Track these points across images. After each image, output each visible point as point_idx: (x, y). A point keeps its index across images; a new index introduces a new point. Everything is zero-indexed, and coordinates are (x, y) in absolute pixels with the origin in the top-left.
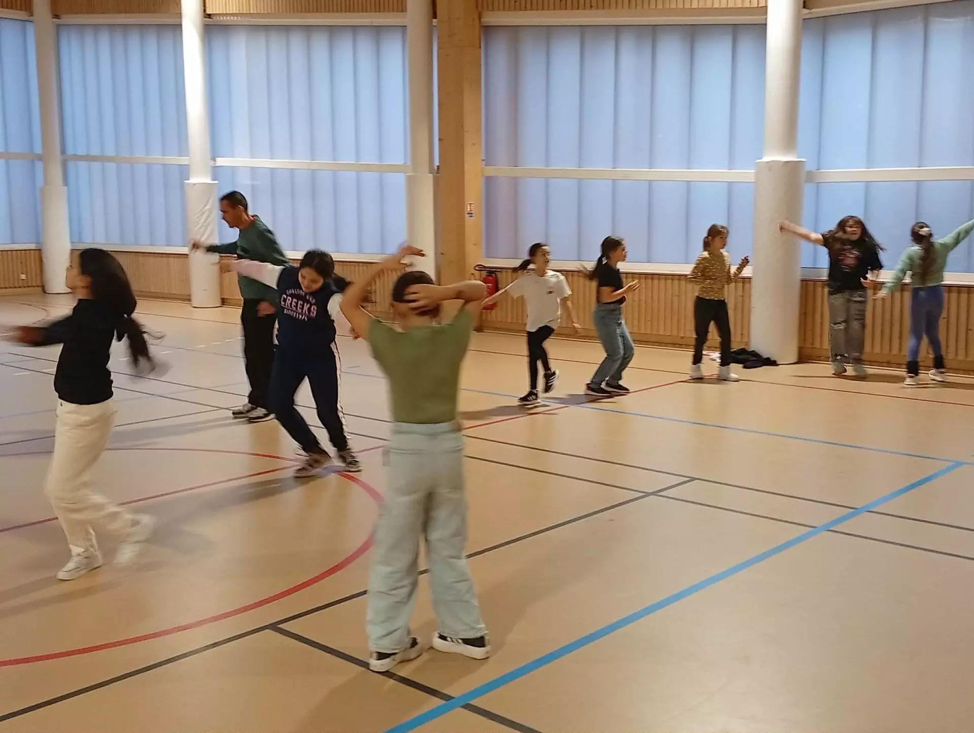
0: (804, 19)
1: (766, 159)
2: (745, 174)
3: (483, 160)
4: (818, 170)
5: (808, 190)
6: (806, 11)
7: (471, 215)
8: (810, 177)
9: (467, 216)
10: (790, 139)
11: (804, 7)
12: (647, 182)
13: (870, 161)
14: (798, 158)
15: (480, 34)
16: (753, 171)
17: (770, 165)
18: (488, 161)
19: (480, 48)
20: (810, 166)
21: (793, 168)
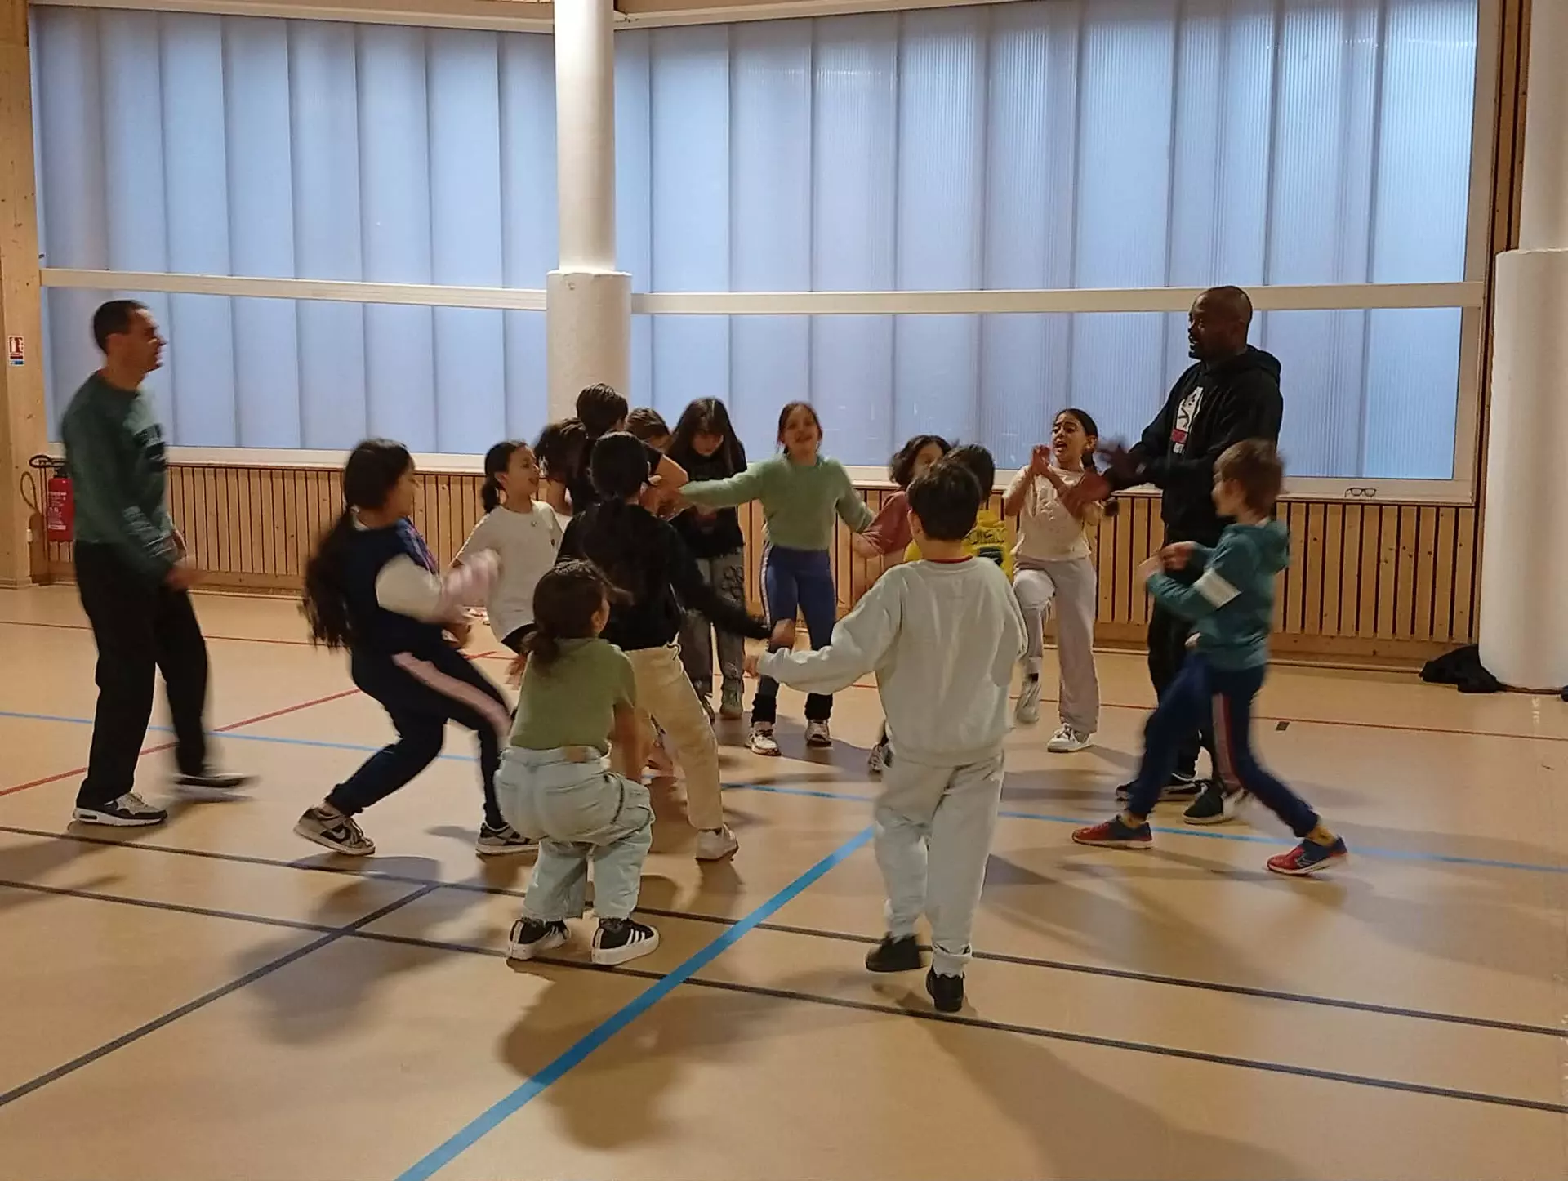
0: (615, 31)
1: (565, 269)
2: (530, 295)
3: (41, 256)
4: (652, 292)
5: (636, 325)
6: (619, 16)
7: (18, 360)
8: (639, 304)
9: (10, 362)
10: (602, 239)
11: (616, 8)
12: (361, 304)
13: (733, 282)
14: (616, 270)
15: (26, 14)
16: (545, 291)
17: (571, 282)
18: (52, 257)
19: (27, 44)
20: (637, 286)
21: (610, 287)
